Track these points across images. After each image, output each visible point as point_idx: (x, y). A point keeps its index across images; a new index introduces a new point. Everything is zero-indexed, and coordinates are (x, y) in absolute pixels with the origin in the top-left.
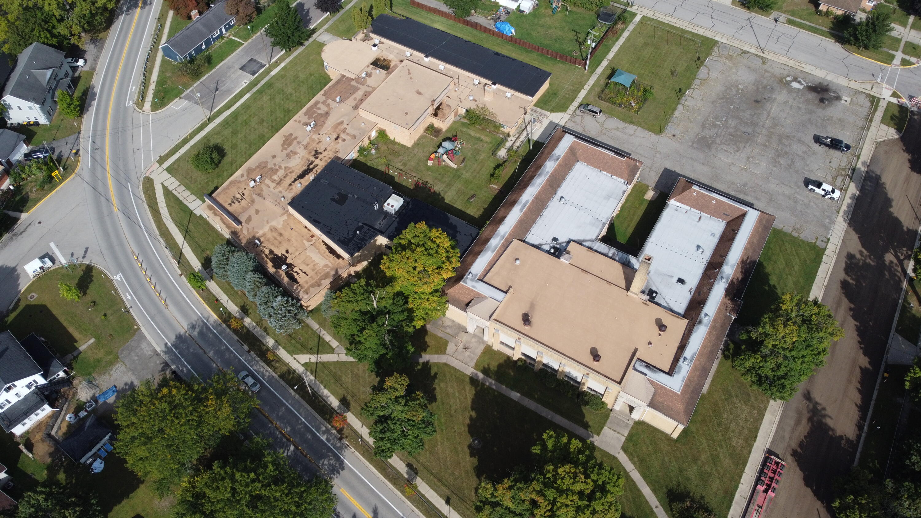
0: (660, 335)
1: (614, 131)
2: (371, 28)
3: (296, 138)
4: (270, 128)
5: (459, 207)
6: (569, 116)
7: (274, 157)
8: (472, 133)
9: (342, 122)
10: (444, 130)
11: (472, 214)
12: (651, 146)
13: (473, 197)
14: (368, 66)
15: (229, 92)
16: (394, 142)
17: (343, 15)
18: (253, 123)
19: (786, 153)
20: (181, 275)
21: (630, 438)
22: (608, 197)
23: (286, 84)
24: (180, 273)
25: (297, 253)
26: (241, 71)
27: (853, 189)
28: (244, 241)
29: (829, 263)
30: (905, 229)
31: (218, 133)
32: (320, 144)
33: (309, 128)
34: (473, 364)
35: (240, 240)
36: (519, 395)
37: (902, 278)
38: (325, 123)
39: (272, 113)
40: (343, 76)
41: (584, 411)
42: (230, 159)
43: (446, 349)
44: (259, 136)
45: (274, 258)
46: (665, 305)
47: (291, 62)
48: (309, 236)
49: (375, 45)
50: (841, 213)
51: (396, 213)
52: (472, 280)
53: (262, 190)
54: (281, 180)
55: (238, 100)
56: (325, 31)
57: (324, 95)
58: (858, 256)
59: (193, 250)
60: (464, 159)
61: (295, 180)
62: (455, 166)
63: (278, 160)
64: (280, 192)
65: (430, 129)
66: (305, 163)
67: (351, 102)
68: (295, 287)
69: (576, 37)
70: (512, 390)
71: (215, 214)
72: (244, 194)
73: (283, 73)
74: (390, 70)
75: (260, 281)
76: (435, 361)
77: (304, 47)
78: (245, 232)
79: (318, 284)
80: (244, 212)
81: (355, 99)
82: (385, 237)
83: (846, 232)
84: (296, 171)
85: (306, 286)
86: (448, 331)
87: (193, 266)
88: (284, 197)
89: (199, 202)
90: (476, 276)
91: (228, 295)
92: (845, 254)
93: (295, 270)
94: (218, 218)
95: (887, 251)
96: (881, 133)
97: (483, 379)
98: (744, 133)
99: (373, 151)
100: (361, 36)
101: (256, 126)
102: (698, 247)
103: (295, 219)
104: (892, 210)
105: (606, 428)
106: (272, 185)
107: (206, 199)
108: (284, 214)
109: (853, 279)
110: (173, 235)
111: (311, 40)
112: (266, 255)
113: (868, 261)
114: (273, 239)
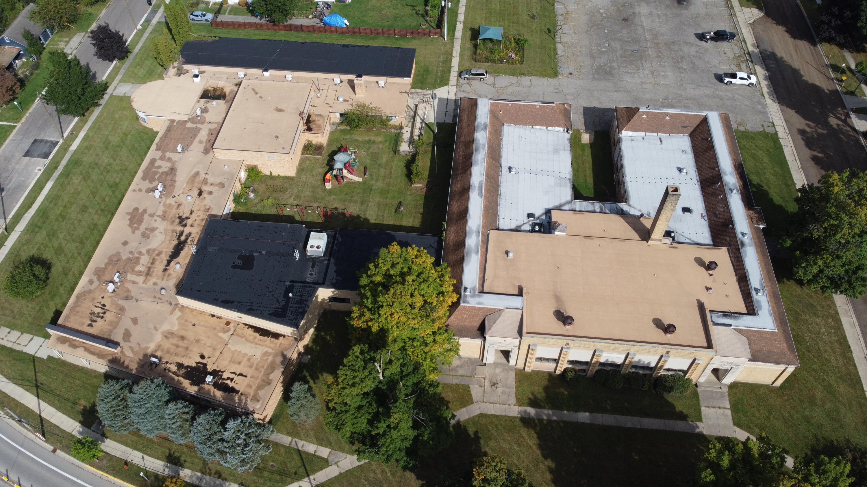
0: (711, 275)
1: (510, 88)
2: (181, 59)
3: (145, 211)
4: (100, 212)
5: (391, 222)
6: (455, 88)
7: (125, 243)
8: (359, 138)
9: (197, 174)
10: (325, 145)
11: (410, 225)
12: (557, 91)
13: (400, 205)
14: (198, 101)
15: (20, 187)
16: (271, 177)
17: (134, 59)
18: (73, 213)
19: (682, 58)
20: (54, 451)
21: (735, 408)
22: (557, 151)
23: (97, 155)
24: (52, 448)
25: (217, 354)
26: (27, 158)
27: (761, 71)
28: (134, 367)
29: (789, 145)
30: (826, 91)
31: (28, 242)
32: (181, 207)
33: (157, 194)
34: (513, 400)
35: (127, 367)
36: (587, 414)
37: (856, 135)
38: (175, 181)
39: (94, 194)
40: (172, 121)
41: (670, 400)
42: (60, 269)
43: (470, 396)
44: (89, 227)
45: (187, 371)
46: (688, 241)
47: (91, 128)
48: (222, 325)
49: (196, 76)
50: (767, 96)
51: (325, 254)
52: (473, 296)
53: (128, 291)
54: (149, 268)
55: (39, 193)
56: (120, 82)
57: (158, 149)
58: (808, 129)
59: (58, 408)
60: (365, 168)
61: (169, 262)
62: (360, 179)
63: (133, 245)
64: (155, 284)
65: (308, 147)
66: (172, 236)
67: (197, 147)
68: (236, 399)
69: (414, 11)
70: (576, 411)
71: (74, 346)
72: (104, 305)
73: (86, 143)
74: (227, 98)
75: (187, 410)
76: (467, 417)
77: (101, 107)
78: (129, 353)
79: (269, 383)
80: (115, 328)
81: (201, 142)
82: (328, 287)
83: (782, 111)
84: (164, 250)
85: (252, 392)
86: (461, 372)
87: (68, 430)
88: (163, 288)
89: (38, 340)
90: (474, 289)
91: (139, 450)
92: (797, 131)
93: (225, 376)
94: (80, 351)
95: (828, 116)
96: (748, 15)
97: (537, 414)
98: (633, 51)
99: (252, 195)
100: (172, 71)
101: (79, 217)
102: (680, 170)
103: (192, 310)
104: (804, 78)
105: (703, 408)
106: (140, 279)
107: (51, 331)
108: (174, 310)
109: (819, 152)
110: (17, 398)
111: (106, 97)
112: (174, 373)
113: (820, 131)
114: (175, 347)
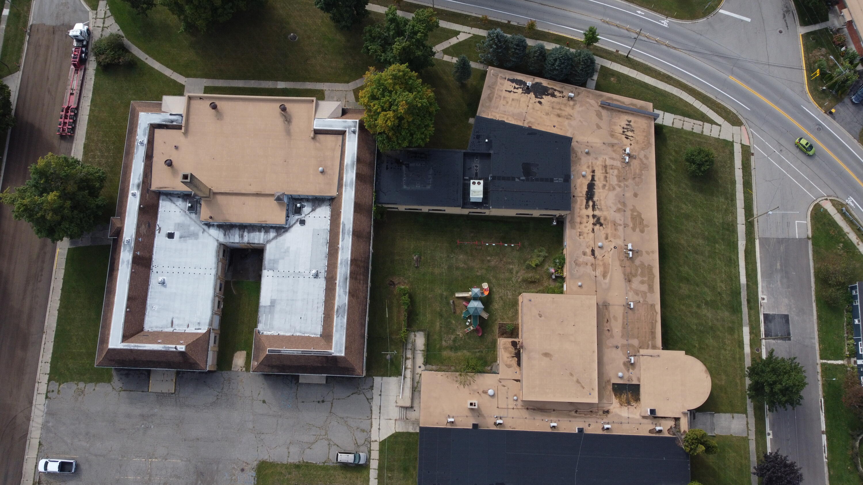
1: (312, 439)
3: (634, 230)
6: (373, 439)
7: (636, 195)
9: (604, 276)
14: (639, 380)
18: (703, 246)
20: (617, 51)
22: (273, 305)
23: (717, 320)
24: (620, 52)
25: (531, 105)
26: (783, 313)
28: (585, 93)
32: (604, 236)
34: (327, 92)
38: (621, 266)
52: (349, 127)
53: (614, 150)
54: (607, 173)
56: (748, 439)
60: (455, 312)
61: (593, 179)
62: (457, 295)
63: (629, 194)
64: (596, 159)
66: (600, 204)
68: (507, 75)
72: (627, 138)
76: (357, 81)
78: (592, 102)
80: (610, 120)
85: (499, 80)
90: (350, 133)
93: (520, 91)
99: (552, 270)
100: (684, 424)
106: (609, 162)
112: (555, 90)
114: (562, 108)
